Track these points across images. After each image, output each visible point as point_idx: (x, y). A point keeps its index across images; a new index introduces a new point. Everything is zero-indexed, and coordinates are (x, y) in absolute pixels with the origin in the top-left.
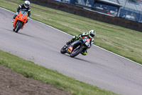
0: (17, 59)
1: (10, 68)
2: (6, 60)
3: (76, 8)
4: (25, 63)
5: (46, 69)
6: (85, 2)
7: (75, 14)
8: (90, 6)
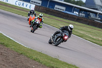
0: (47, 56)
1: (42, 63)
2: (39, 57)
3: (89, 20)
4: (52, 59)
5: (67, 64)
6: (96, 16)
7: (88, 24)
8: (99, 19)
